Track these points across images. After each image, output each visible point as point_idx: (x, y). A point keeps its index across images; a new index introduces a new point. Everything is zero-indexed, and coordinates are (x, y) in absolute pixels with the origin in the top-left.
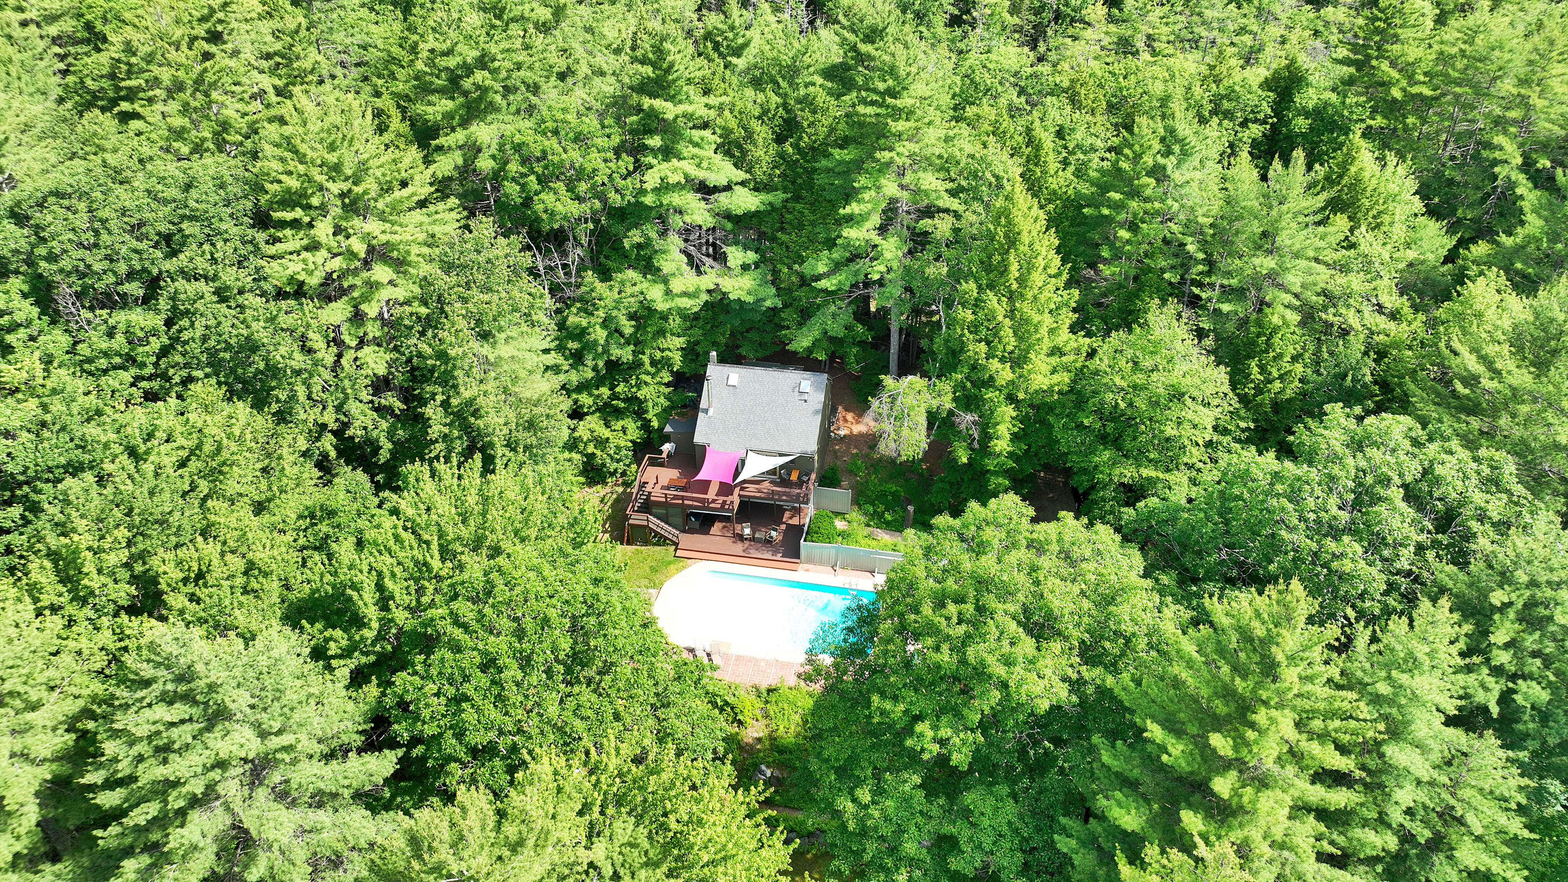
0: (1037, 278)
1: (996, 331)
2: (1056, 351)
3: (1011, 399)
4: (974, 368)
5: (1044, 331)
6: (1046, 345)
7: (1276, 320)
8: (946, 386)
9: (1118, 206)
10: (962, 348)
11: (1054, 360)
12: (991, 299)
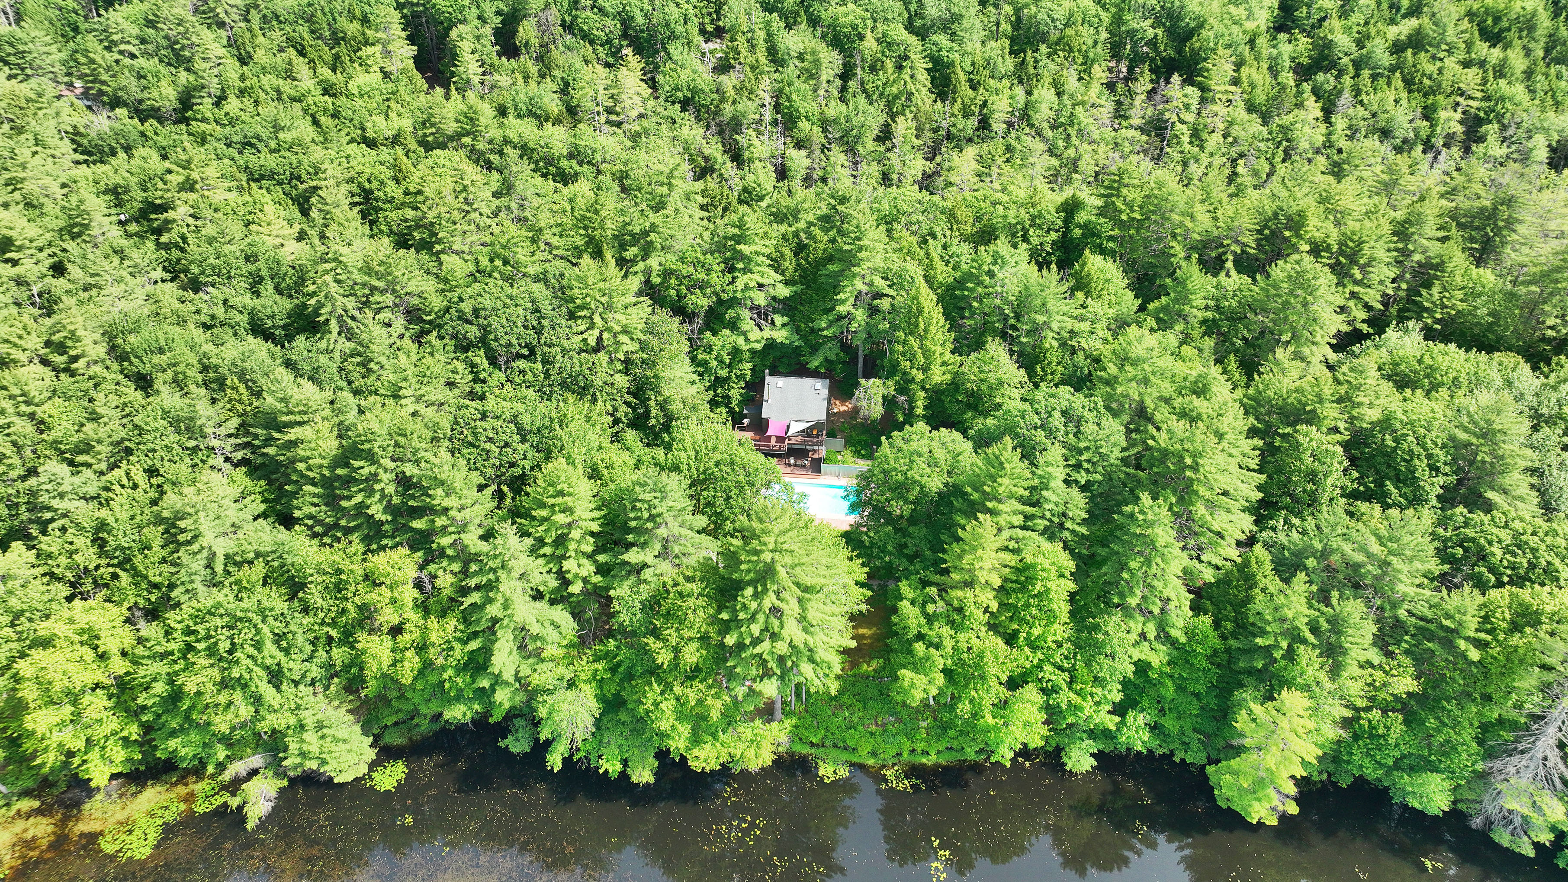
0: (933, 329)
1: (914, 355)
2: (944, 364)
3: (923, 388)
4: (904, 373)
5: (937, 354)
6: (939, 361)
7: (1047, 346)
8: (890, 383)
9: (971, 290)
10: (898, 364)
11: (944, 368)
12: (911, 340)
